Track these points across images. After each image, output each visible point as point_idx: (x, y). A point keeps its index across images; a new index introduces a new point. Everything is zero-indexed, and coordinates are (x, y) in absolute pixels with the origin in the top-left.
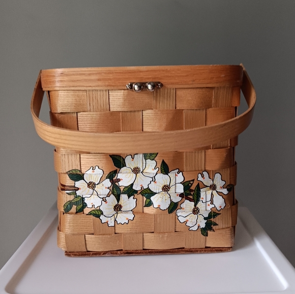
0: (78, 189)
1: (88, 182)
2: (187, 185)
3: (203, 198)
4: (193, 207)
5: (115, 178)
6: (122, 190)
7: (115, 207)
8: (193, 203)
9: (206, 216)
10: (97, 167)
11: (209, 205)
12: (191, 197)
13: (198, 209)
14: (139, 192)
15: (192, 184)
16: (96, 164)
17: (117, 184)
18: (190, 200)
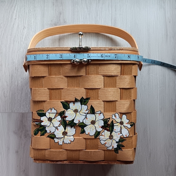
0: (42, 121)
1: (48, 117)
2: (105, 121)
3: (115, 130)
4: (110, 135)
5: (64, 115)
6: (67, 123)
7: (63, 133)
8: (109, 132)
9: (118, 141)
10: (53, 109)
11: (119, 134)
12: (108, 128)
13: (112, 136)
14: (77, 124)
15: (109, 121)
16: (53, 107)
17: (65, 119)
18: (108, 130)
